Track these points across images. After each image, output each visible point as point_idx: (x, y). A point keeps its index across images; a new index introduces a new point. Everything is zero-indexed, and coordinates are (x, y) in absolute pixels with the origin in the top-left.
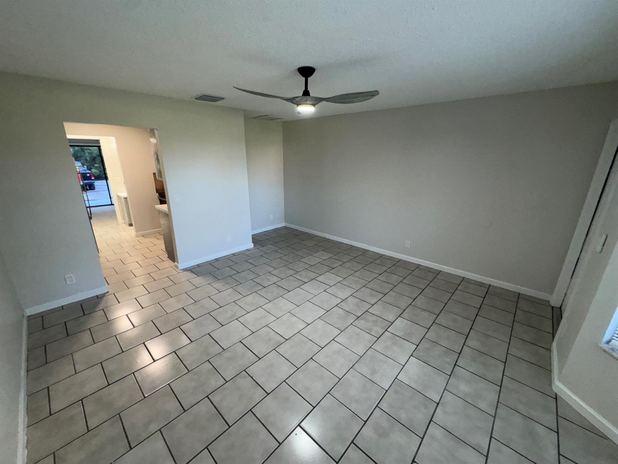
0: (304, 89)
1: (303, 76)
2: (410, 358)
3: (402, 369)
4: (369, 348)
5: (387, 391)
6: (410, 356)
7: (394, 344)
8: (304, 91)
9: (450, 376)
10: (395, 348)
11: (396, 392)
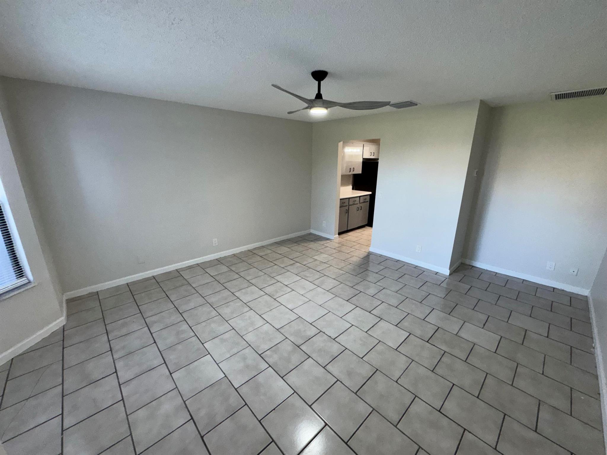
0: (317, 92)
1: (316, 80)
2: (224, 374)
3: (215, 361)
4: (250, 344)
5: (203, 344)
6: (226, 374)
7: (247, 366)
8: (317, 94)
9: (184, 402)
10: (242, 365)
11: (198, 349)
